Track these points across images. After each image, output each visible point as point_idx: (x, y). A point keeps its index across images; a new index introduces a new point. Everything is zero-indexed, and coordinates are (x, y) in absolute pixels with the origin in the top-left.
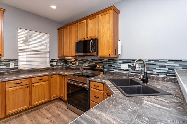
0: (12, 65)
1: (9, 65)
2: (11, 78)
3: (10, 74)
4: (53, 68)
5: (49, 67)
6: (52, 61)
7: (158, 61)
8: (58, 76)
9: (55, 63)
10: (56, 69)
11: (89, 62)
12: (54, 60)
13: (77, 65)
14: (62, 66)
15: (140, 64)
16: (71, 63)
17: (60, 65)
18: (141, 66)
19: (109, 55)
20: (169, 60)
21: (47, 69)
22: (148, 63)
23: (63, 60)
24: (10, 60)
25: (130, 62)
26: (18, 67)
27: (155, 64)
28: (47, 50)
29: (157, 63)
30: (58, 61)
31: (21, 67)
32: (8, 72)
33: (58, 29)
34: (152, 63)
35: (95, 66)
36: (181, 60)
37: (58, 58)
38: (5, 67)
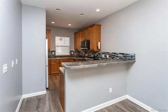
0: (53, 53)
1: (52, 53)
2: (53, 59)
3: (53, 57)
4: (71, 56)
5: (69, 55)
6: (71, 51)
7: (115, 53)
8: (73, 60)
9: (72, 53)
10: (73, 56)
11: (89, 53)
12: (72, 51)
13: (84, 54)
14: (77, 55)
15: (109, 55)
16: (81, 53)
17: (75, 54)
18: (110, 56)
19: (93, 49)
20: (120, 53)
21: (68, 56)
22: (112, 54)
23: (77, 51)
24: (52, 51)
25: (105, 54)
26: (55, 54)
27: (114, 55)
28: (69, 45)
29: (115, 55)
30: (74, 52)
31: (57, 54)
32: (52, 56)
33: (74, 34)
34: (113, 55)
35: (90, 55)
36: (124, 54)
37: (74, 50)
38: (51, 54)
